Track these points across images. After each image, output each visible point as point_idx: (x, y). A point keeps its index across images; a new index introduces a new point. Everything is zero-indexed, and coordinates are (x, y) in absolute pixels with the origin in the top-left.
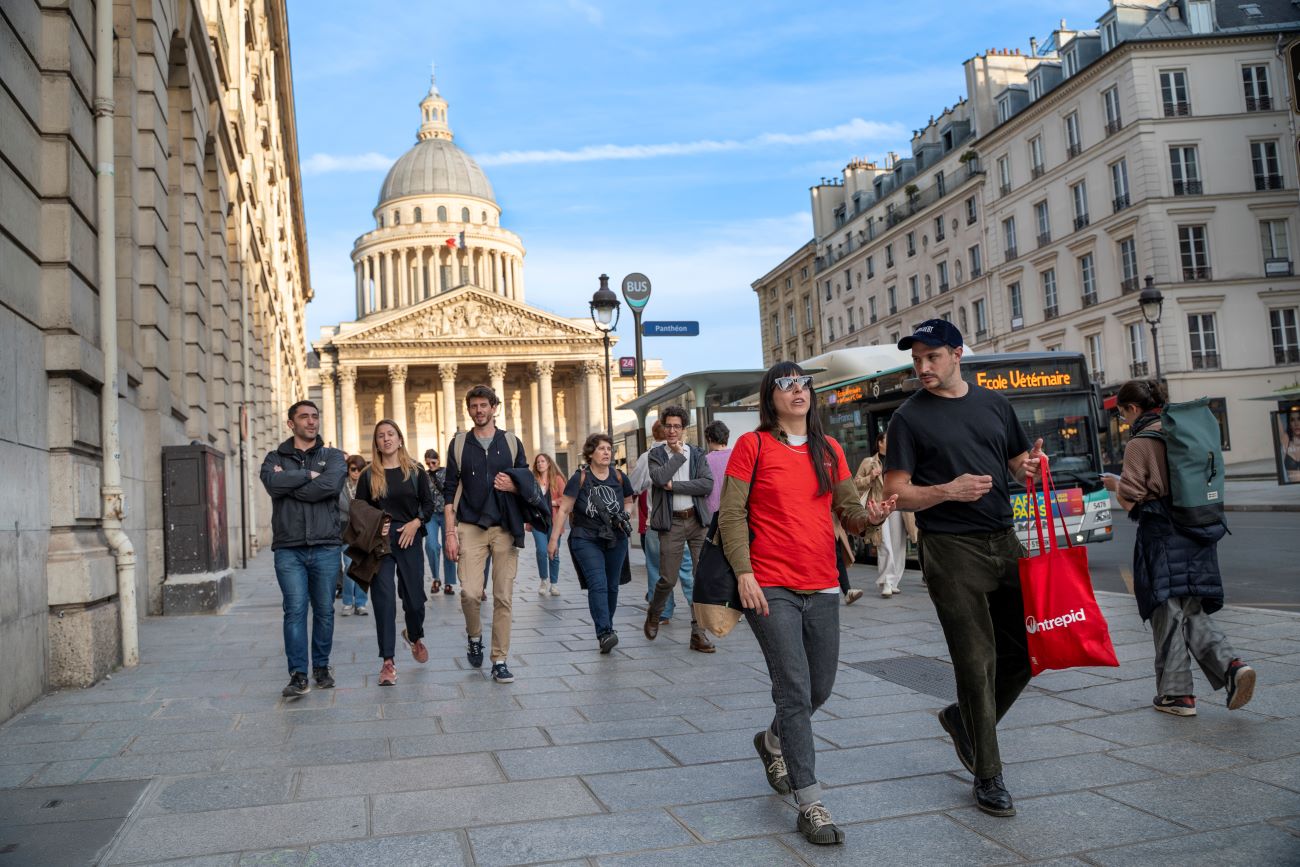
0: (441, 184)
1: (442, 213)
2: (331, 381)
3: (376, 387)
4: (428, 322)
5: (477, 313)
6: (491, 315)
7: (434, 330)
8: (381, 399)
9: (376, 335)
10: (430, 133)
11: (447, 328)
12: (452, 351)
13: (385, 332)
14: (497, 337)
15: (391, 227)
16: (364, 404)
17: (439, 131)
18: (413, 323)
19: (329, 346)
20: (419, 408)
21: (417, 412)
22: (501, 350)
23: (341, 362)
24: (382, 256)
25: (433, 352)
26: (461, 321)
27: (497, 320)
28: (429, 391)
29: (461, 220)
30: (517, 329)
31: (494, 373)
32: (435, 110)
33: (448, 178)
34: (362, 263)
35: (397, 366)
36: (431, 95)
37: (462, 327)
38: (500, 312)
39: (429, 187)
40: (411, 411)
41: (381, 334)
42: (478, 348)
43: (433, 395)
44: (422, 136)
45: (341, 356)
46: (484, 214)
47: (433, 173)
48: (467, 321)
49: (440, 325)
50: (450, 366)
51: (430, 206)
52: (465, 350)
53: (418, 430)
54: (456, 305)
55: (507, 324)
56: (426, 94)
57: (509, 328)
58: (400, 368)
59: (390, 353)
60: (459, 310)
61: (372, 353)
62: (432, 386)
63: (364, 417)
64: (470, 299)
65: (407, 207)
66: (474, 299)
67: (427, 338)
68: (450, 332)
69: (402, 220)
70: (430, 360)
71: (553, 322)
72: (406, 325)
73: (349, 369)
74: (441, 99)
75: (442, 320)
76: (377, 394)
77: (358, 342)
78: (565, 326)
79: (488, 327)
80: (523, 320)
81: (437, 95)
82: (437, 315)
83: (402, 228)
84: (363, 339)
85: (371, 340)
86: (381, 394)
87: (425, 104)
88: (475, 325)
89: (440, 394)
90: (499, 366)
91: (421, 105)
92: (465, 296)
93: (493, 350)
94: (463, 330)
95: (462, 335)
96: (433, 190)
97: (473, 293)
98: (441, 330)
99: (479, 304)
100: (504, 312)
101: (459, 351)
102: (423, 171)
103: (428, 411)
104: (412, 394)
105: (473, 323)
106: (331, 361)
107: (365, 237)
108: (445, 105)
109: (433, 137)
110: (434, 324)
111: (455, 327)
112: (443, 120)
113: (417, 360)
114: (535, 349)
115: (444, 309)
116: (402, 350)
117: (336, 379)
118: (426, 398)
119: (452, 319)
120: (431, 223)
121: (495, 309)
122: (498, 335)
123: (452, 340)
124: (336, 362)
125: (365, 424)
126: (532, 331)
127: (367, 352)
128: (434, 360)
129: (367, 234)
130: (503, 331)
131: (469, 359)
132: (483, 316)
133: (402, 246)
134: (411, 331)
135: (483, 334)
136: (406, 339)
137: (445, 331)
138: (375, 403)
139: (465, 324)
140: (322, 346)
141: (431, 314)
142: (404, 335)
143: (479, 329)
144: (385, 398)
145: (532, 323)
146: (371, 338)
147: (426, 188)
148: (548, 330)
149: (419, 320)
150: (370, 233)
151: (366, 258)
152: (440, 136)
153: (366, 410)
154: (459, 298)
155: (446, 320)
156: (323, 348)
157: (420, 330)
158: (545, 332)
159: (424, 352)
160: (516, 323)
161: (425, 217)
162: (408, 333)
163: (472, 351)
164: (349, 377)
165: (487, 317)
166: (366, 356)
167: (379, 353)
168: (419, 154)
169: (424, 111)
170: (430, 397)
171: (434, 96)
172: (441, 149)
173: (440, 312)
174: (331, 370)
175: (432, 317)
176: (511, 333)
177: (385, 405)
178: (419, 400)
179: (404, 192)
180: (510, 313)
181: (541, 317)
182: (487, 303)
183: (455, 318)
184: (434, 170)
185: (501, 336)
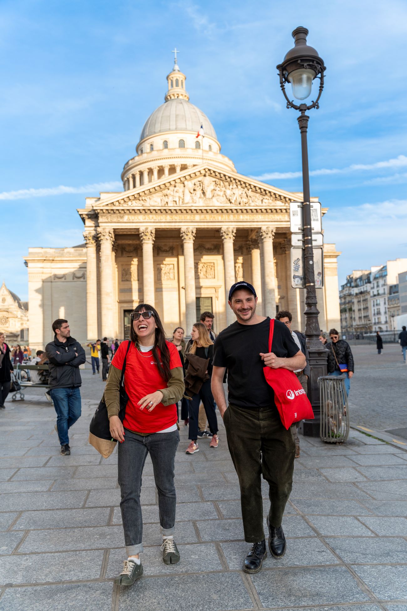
0: (182, 125)
1: (182, 144)
2: (93, 242)
3: (131, 252)
4: (172, 193)
5: (212, 186)
6: (224, 189)
7: (177, 199)
8: (135, 261)
9: (130, 203)
10: (174, 95)
11: (188, 198)
12: (192, 218)
13: (137, 201)
14: (228, 206)
15: (147, 153)
16: (122, 265)
17: (180, 94)
18: (160, 194)
19: (92, 213)
20: (165, 269)
21: (163, 272)
22: (232, 217)
23: (100, 225)
24: (141, 173)
25: (177, 217)
26: (199, 192)
27: (229, 192)
28: (172, 255)
29: (194, 147)
30: (245, 200)
31: (226, 236)
32: (177, 81)
33: (186, 121)
34: (128, 179)
35: (147, 229)
36: (174, 70)
37: (200, 198)
38: (231, 186)
39: (173, 127)
40: (158, 271)
41: (134, 202)
42: (213, 215)
43: (176, 259)
44: (169, 97)
45: (100, 220)
46: (210, 146)
47: (176, 117)
48: (204, 193)
49: (182, 196)
50: (190, 230)
51: (173, 139)
52: (202, 216)
53: (164, 286)
54: (195, 181)
55: (237, 195)
56: (171, 70)
57: (239, 200)
58: (149, 230)
59: (141, 218)
60: (198, 184)
61: (126, 218)
62: (175, 252)
63: (123, 275)
64: (207, 174)
65: (158, 141)
66: (210, 175)
67: (171, 206)
68: (191, 201)
69: (155, 148)
70: (173, 224)
71: (275, 194)
72: (154, 195)
73: (107, 231)
74: (180, 73)
75: (183, 192)
76: (132, 257)
77: (114, 208)
78: (285, 198)
79: (221, 198)
80: (250, 193)
81: (179, 71)
82: (180, 187)
83: (154, 153)
84: (119, 206)
85: (125, 207)
86: (135, 257)
87: (170, 77)
88: (211, 196)
89: (181, 258)
90: (230, 230)
91: (167, 78)
92: (203, 172)
93: (225, 217)
94: (200, 200)
95: (200, 203)
96: (176, 129)
97: (209, 170)
98: (183, 199)
99: (214, 179)
100: (235, 186)
101: (197, 217)
102: (170, 116)
103: (172, 271)
104: (159, 258)
105: (209, 194)
106: (94, 225)
107: (130, 162)
108: (184, 78)
109: (176, 97)
110: (177, 194)
111: (194, 198)
112: (182, 87)
113: (163, 224)
114: (259, 217)
115: (186, 183)
116: (151, 216)
117: (97, 239)
118: (169, 262)
119: (192, 191)
120: (173, 149)
121: (227, 184)
122: (229, 204)
123: (192, 208)
124: (97, 226)
125: (122, 281)
126: (257, 202)
127: (122, 217)
128: (177, 224)
129: (131, 160)
130: (233, 201)
131: (206, 224)
132: (217, 189)
133: (154, 165)
134: (159, 200)
135: (218, 203)
136: (154, 206)
137: (186, 201)
138: (131, 264)
139: (202, 196)
140: (86, 213)
141: (175, 186)
142: (152, 203)
143: (214, 199)
144: (138, 261)
145: (258, 195)
146: (125, 205)
147: (171, 128)
148: (271, 201)
149: (166, 192)
150: (133, 158)
151: (131, 175)
152: (181, 97)
153: (124, 270)
154: (198, 174)
155: (187, 192)
156: (87, 215)
157: (166, 199)
158: (268, 203)
159: (168, 218)
160: (245, 195)
161: (170, 146)
162: (155, 201)
163: (208, 217)
164: (107, 237)
165: (221, 190)
166: (121, 220)
167: (132, 218)
168: (166, 107)
169: (170, 81)
170: (173, 260)
171: (176, 71)
172: (181, 103)
173: (182, 185)
174: (93, 233)
175: (176, 189)
176: (240, 204)
177: (138, 265)
178: (164, 262)
179: (156, 131)
180: (239, 187)
181: (265, 190)
182: (220, 178)
183: (194, 190)
184: (177, 116)
185: (232, 205)
